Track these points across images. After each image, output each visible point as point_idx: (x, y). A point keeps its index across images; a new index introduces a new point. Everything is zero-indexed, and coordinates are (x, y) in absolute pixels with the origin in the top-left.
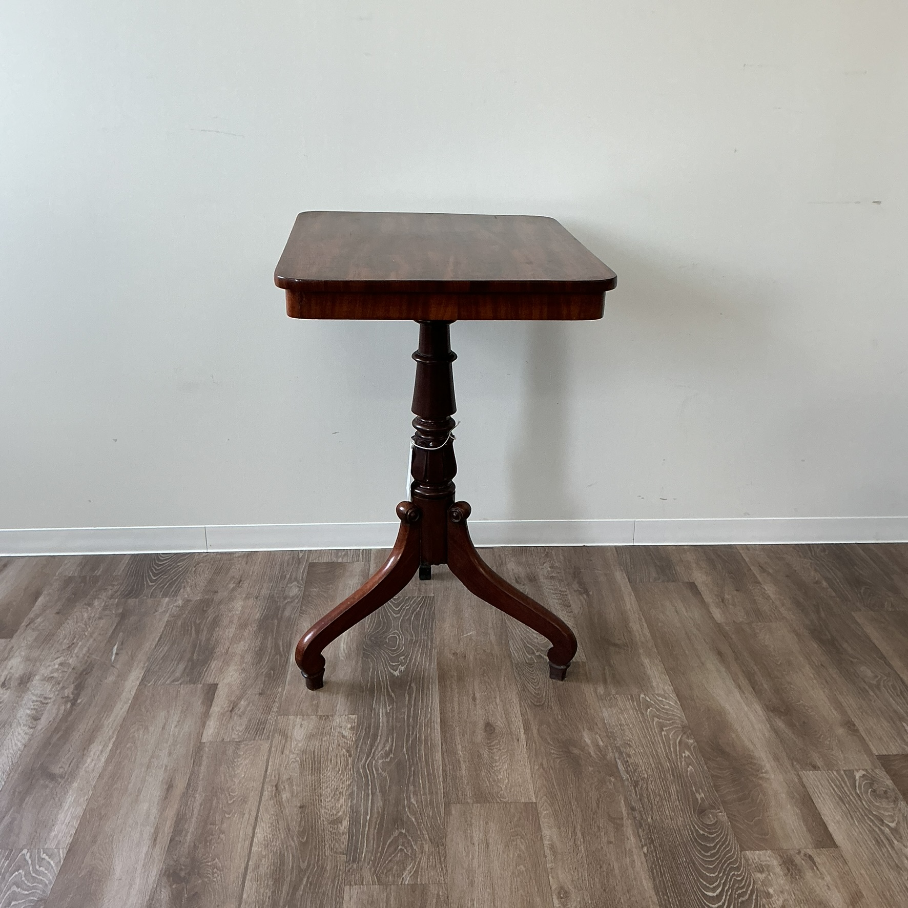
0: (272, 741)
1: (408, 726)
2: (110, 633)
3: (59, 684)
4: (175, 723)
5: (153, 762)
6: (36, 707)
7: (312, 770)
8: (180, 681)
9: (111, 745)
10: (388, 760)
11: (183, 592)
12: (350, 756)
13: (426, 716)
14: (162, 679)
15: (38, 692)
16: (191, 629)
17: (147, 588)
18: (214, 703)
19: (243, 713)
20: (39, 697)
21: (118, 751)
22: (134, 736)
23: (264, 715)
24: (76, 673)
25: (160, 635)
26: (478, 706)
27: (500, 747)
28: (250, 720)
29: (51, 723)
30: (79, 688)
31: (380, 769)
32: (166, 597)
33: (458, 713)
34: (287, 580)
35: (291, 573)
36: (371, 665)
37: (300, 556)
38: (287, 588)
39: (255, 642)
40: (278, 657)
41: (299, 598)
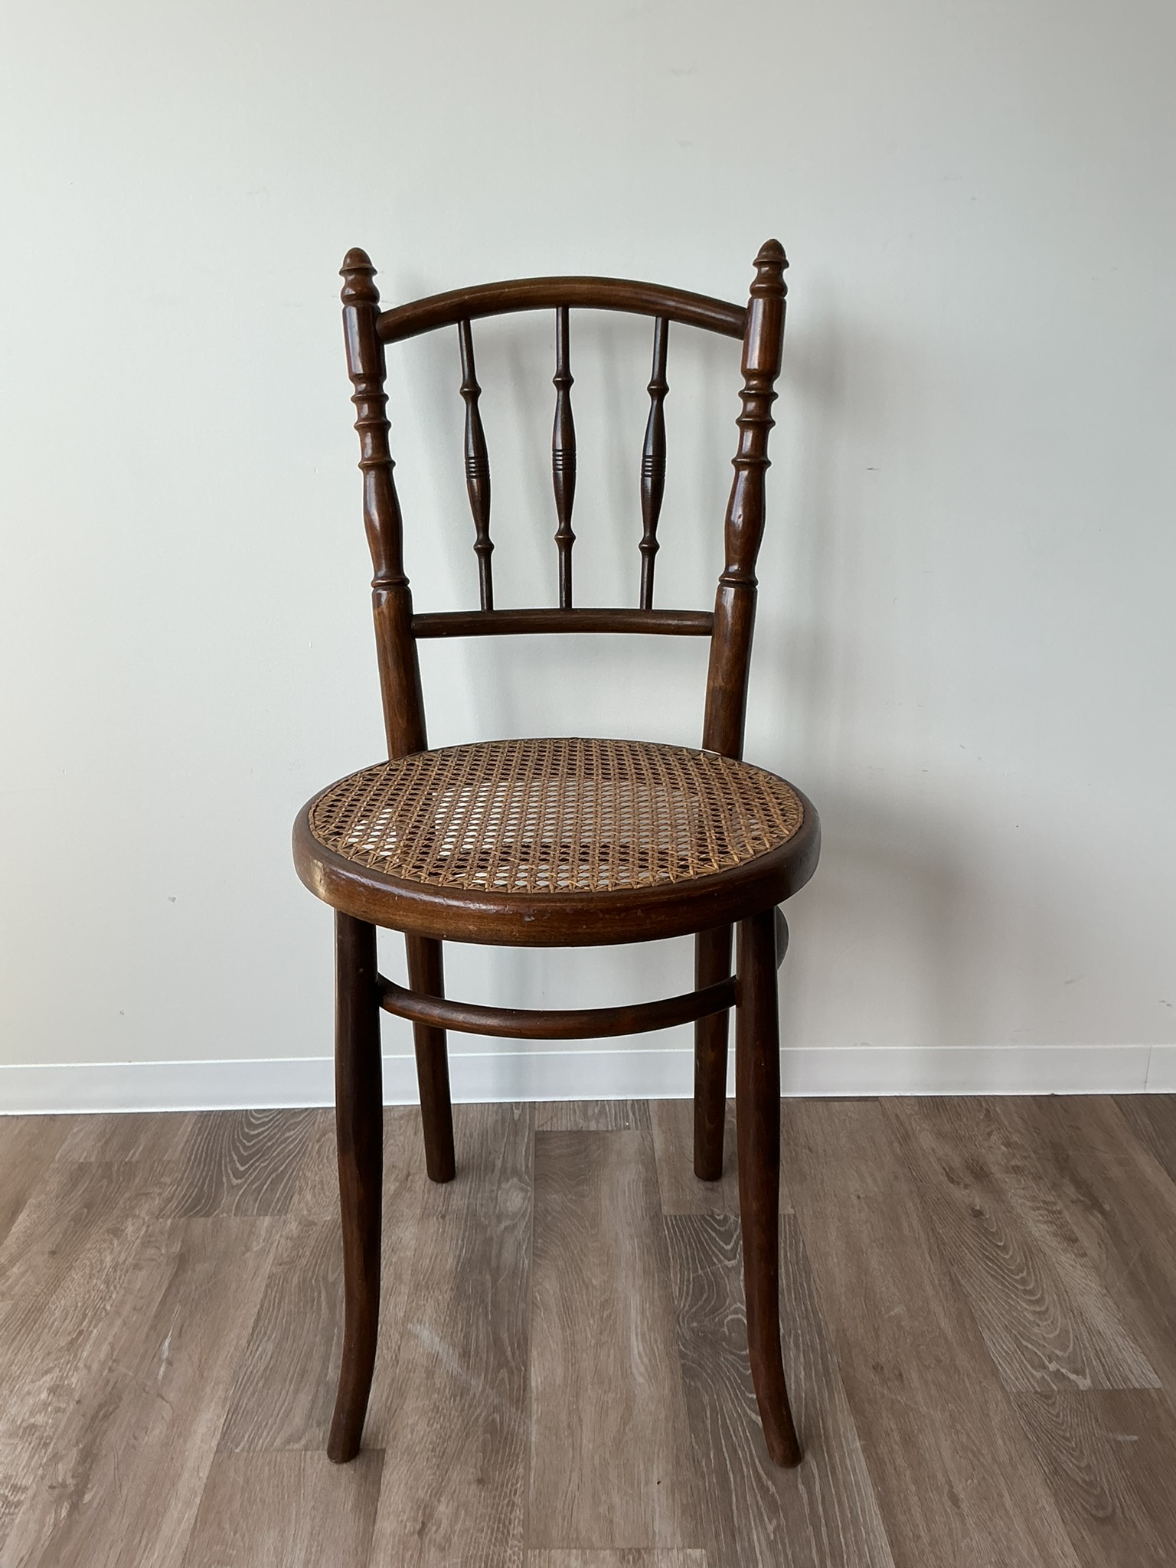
2: (155, 1307)
3: (46, 1446)
8: (303, 1441)
11: (299, 1202)
13: (861, 1556)
14: (265, 1434)
17: (228, 1191)
18: (380, 1513)
19: (448, 1540)
24: (84, 1415)
25: (257, 1312)
29: (23, 1563)
30: (89, 1457)
32: (265, 1215)
34: (497, 1173)
35: (504, 1157)
36: (706, 1399)
37: (516, 1117)
38: (500, 1192)
39: (452, 1333)
40: (504, 1373)
41: (527, 1219)
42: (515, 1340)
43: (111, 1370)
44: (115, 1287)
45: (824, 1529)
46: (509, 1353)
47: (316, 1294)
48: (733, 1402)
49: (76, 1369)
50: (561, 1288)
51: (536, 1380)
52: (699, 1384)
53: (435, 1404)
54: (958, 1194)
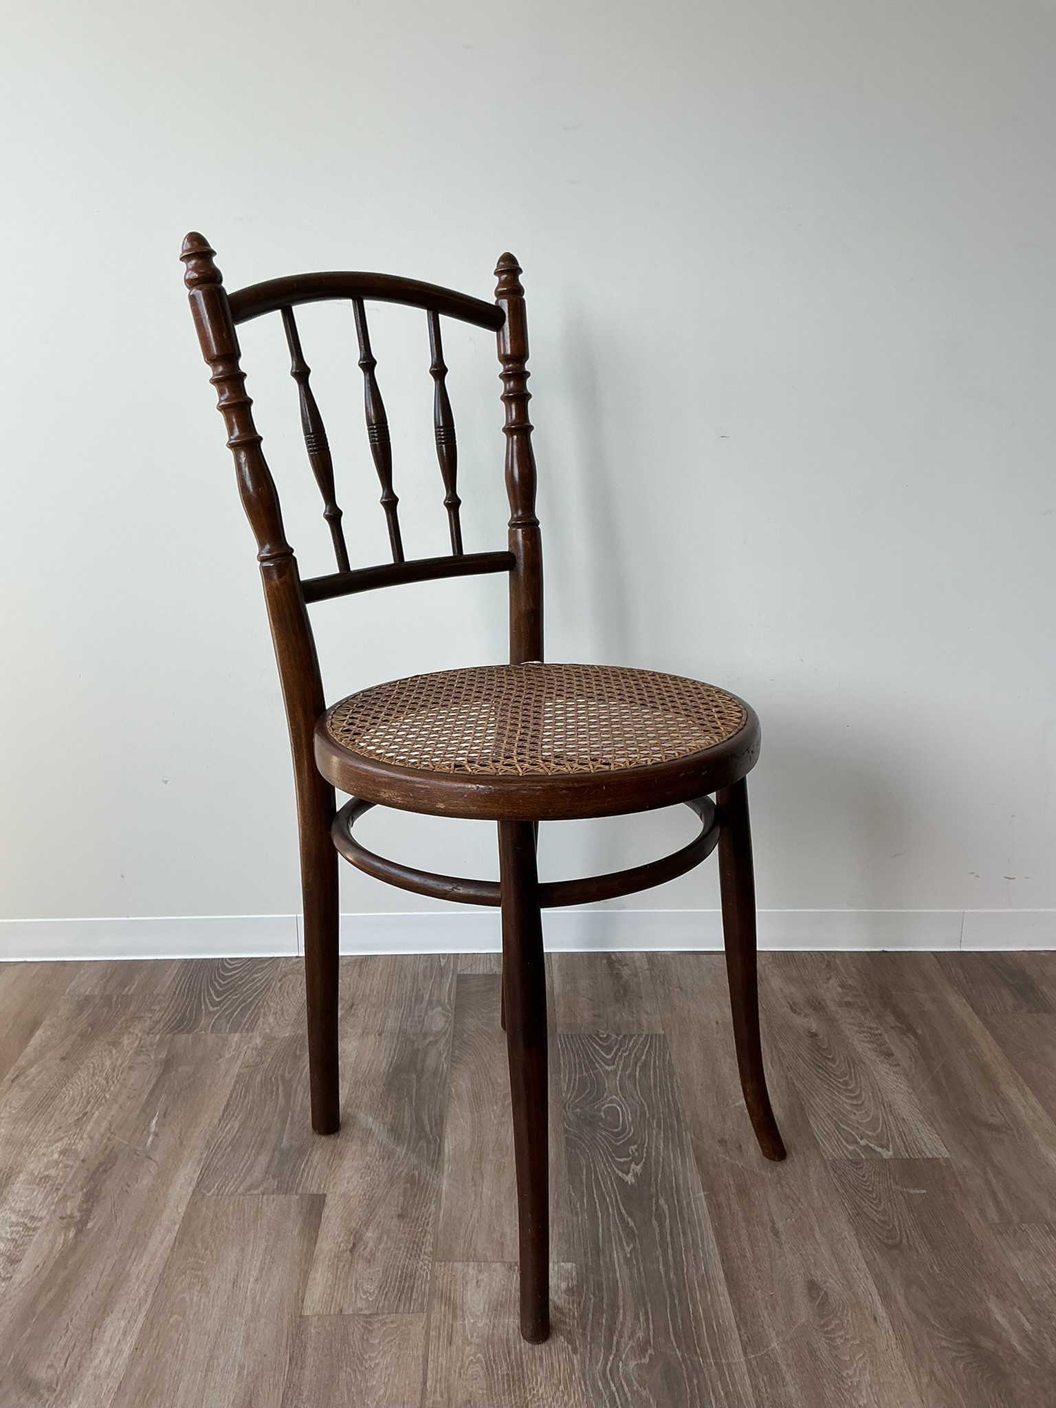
0: (428, 1317)
1: (670, 1287)
2: (145, 1097)
3: (58, 1189)
4: (255, 1273)
5: (218, 1358)
6: (14, 1236)
7: (508, 1380)
8: (261, 1189)
9: (141, 1319)
10: (646, 1360)
11: (263, 1024)
12: (575, 1351)
13: (698, 1268)
14: (231, 1184)
15: (21, 1206)
16: (278, 1089)
17: (206, 1016)
18: (321, 1236)
19: (373, 1255)
20: (22, 1216)
21: (155, 1332)
22: (183, 1299)
23: (410, 1259)
24: (88, 1170)
25: (227, 1099)
26: (786, 1248)
27: (846, 1333)
28: (385, 1271)
29: (38, 1269)
30: (92, 1198)
31: (635, 1382)
32: (235, 1032)
33: (753, 1262)
34: (425, 1004)
35: (431, 992)
36: (583, 1162)
37: (442, 964)
38: (426, 1017)
39: (383, 1115)
40: (423, 1143)
41: (447, 1036)
42: (433, 1119)
43: (109, 1139)
44: (113, 1082)
45: (670, 1251)
46: (428, 1129)
47: (275, 1088)
48: (605, 1164)
49: (82, 1138)
50: (472, 1084)
51: (448, 1147)
52: (578, 1152)
53: (367, 1163)
54: (798, 1021)
